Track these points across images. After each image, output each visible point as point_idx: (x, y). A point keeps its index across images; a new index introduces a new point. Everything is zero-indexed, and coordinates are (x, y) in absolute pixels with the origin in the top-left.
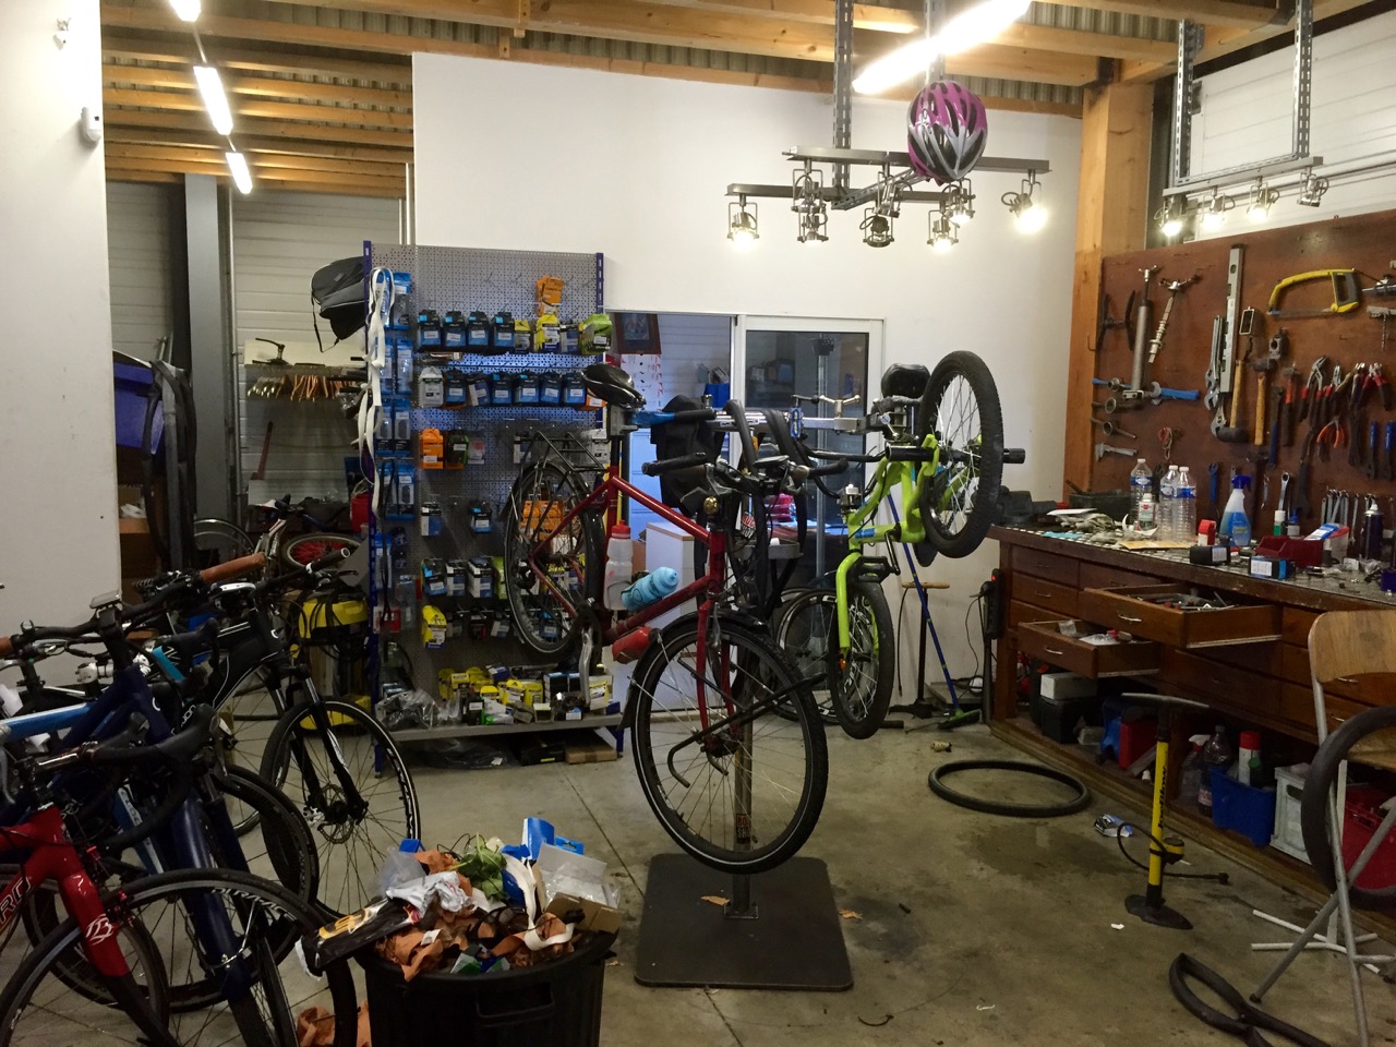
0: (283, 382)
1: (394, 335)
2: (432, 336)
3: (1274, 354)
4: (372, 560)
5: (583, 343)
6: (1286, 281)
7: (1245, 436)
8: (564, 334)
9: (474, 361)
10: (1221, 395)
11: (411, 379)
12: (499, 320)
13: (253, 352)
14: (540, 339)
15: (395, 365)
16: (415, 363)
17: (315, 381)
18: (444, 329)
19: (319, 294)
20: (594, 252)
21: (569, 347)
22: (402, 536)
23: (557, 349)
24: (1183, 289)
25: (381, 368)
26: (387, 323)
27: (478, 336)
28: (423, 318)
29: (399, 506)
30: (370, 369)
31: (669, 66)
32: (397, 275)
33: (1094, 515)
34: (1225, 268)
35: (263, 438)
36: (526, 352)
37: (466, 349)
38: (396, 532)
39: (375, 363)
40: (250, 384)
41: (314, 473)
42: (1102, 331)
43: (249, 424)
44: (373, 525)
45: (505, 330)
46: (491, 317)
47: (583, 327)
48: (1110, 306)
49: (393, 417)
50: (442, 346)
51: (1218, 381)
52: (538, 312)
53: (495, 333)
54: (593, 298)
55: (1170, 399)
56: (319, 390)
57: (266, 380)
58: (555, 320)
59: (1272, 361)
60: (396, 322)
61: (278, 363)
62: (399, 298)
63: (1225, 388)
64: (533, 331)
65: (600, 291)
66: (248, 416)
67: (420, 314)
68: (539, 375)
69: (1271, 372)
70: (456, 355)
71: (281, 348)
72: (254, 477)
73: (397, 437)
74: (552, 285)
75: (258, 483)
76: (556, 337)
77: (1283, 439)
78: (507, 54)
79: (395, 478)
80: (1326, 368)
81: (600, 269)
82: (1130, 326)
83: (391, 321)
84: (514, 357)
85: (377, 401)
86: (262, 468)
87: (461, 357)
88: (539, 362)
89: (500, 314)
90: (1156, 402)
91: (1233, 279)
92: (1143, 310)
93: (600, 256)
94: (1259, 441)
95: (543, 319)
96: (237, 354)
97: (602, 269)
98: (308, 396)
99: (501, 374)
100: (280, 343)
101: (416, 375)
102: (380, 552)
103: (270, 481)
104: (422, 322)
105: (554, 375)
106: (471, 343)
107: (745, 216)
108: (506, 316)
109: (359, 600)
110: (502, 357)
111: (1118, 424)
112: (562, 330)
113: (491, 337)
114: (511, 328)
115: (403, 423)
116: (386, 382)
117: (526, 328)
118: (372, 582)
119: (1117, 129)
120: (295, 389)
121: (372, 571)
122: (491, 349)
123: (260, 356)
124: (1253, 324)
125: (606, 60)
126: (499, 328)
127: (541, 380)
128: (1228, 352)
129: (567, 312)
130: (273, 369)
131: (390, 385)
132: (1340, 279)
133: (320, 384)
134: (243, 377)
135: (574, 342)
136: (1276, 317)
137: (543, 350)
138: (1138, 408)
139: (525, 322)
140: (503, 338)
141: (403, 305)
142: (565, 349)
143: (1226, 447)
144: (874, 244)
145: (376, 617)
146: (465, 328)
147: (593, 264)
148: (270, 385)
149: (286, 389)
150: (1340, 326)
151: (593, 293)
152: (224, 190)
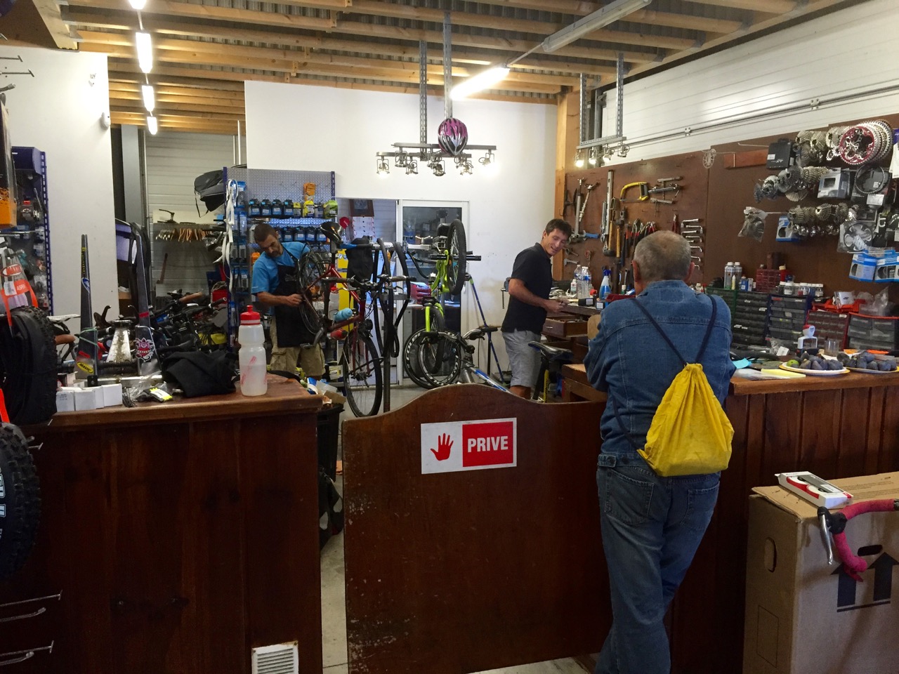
0: (174, 232)
1: (238, 210)
2: (256, 210)
3: (622, 218)
4: (229, 313)
5: (326, 213)
6: (626, 187)
7: (613, 253)
8: (317, 209)
9: (275, 222)
10: (606, 235)
11: (246, 230)
12: (286, 203)
13: (157, 217)
14: (305, 211)
15: (239, 224)
16: (248, 223)
17: (190, 232)
18: (261, 207)
19: (200, 189)
20: (330, 171)
21: (319, 215)
22: (243, 302)
23: (313, 216)
24: (593, 189)
25: (232, 225)
26: (235, 204)
27: (277, 210)
28: (252, 203)
29: (241, 288)
30: (227, 226)
31: (364, 85)
32: (239, 183)
33: (557, 290)
34: (606, 180)
35: (163, 262)
36: (299, 217)
37: (272, 216)
38: (240, 301)
39: (230, 223)
40: (156, 233)
41: (190, 280)
42: (565, 206)
43: (155, 255)
44: (229, 297)
45: (288, 208)
46: (282, 201)
47: (325, 206)
48: (568, 196)
49: (238, 248)
50: (261, 215)
51: (605, 229)
52: (304, 199)
53: (284, 209)
54: (330, 192)
55: (589, 238)
56: (193, 236)
57: (165, 231)
58: (312, 203)
59: (622, 221)
60: (239, 204)
61: (171, 222)
62: (240, 193)
63: (607, 233)
64: (302, 208)
65: (333, 189)
66: (154, 251)
67: (251, 201)
68: (305, 228)
69: (622, 226)
70: (267, 219)
71: (173, 214)
72: (158, 282)
73: (240, 257)
74: (311, 187)
75: (161, 286)
76: (313, 211)
77: (626, 255)
78: (288, 81)
79: (240, 276)
80: (638, 224)
81: (333, 179)
82: (575, 204)
83: (237, 204)
84: (293, 220)
85: (231, 240)
86: (162, 277)
87: (269, 220)
88: (305, 222)
89: (287, 201)
90: (585, 239)
91: (609, 185)
92: (579, 198)
93: (333, 173)
94: (618, 255)
95: (307, 203)
96: (149, 218)
97: (334, 179)
98: (187, 239)
99: (288, 228)
100: (172, 212)
101: (248, 229)
102: (233, 309)
103: (167, 284)
104: (251, 205)
105: (312, 228)
106: (274, 214)
107: (384, 164)
108: (290, 201)
109: (223, 333)
110: (288, 220)
111: (572, 249)
112: (316, 208)
113: (283, 211)
114: (292, 207)
115: (243, 250)
116: (234, 231)
117: (299, 206)
118: (229, 324)
119: (571, 114)
120: (181, 236)
121: (229, 319)
122: (283, 216)
123: (161, 219)
124: (616, 204)
125: (335, 83)
126: (287, 207)
127: (306, 231)
128: (608, 217)
129: (318, 199)
130: (168, 225)
131: (237, 234)
132: (642, 186)
133: (193, 233)
134: (151, 229)
135: (321, 213)
136: (624, 202)
137: (307, 217)
138: (579, 242)
139: (299, 204)
140: (288, 211)
141: (242, 197)
142: (317, 216)
143: (608, 258)
144: (437, 175)
145: (231, 340)
146: (271, 207)
147: (330, 177)
148: (167, 234)
149: (176, 236)
150: (644, 205)
151: (330, 190)
152: (142, 132)
